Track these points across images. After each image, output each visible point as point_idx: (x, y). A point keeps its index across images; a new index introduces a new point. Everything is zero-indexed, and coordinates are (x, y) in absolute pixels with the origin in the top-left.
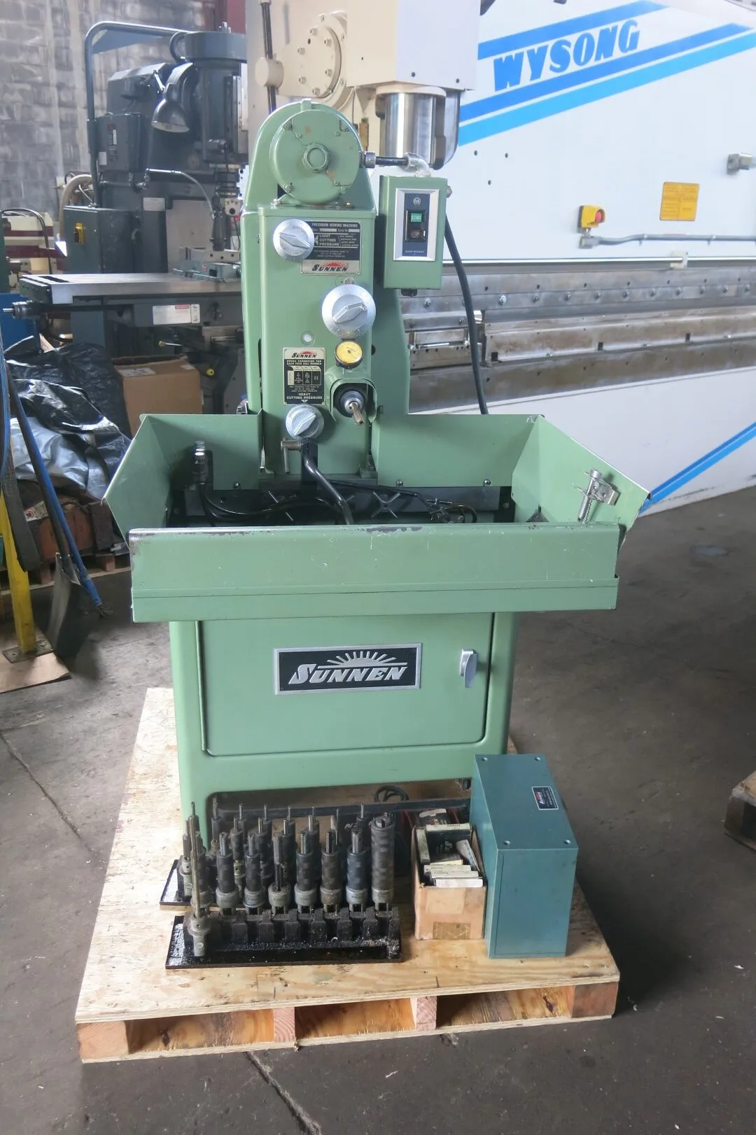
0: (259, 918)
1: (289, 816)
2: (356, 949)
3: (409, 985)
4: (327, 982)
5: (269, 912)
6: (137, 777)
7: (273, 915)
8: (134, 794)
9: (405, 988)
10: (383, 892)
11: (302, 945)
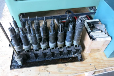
0: (38, 52)
1: (44, 19)
2: (69, 58)
3: (87, 70)
4: (62, 71)
5: (41, 50)
6: (5, 12)
7: (43, 51)
8: (4, 16)
9: (86, 71)
10: (77, 42)
11: (52, 58)
